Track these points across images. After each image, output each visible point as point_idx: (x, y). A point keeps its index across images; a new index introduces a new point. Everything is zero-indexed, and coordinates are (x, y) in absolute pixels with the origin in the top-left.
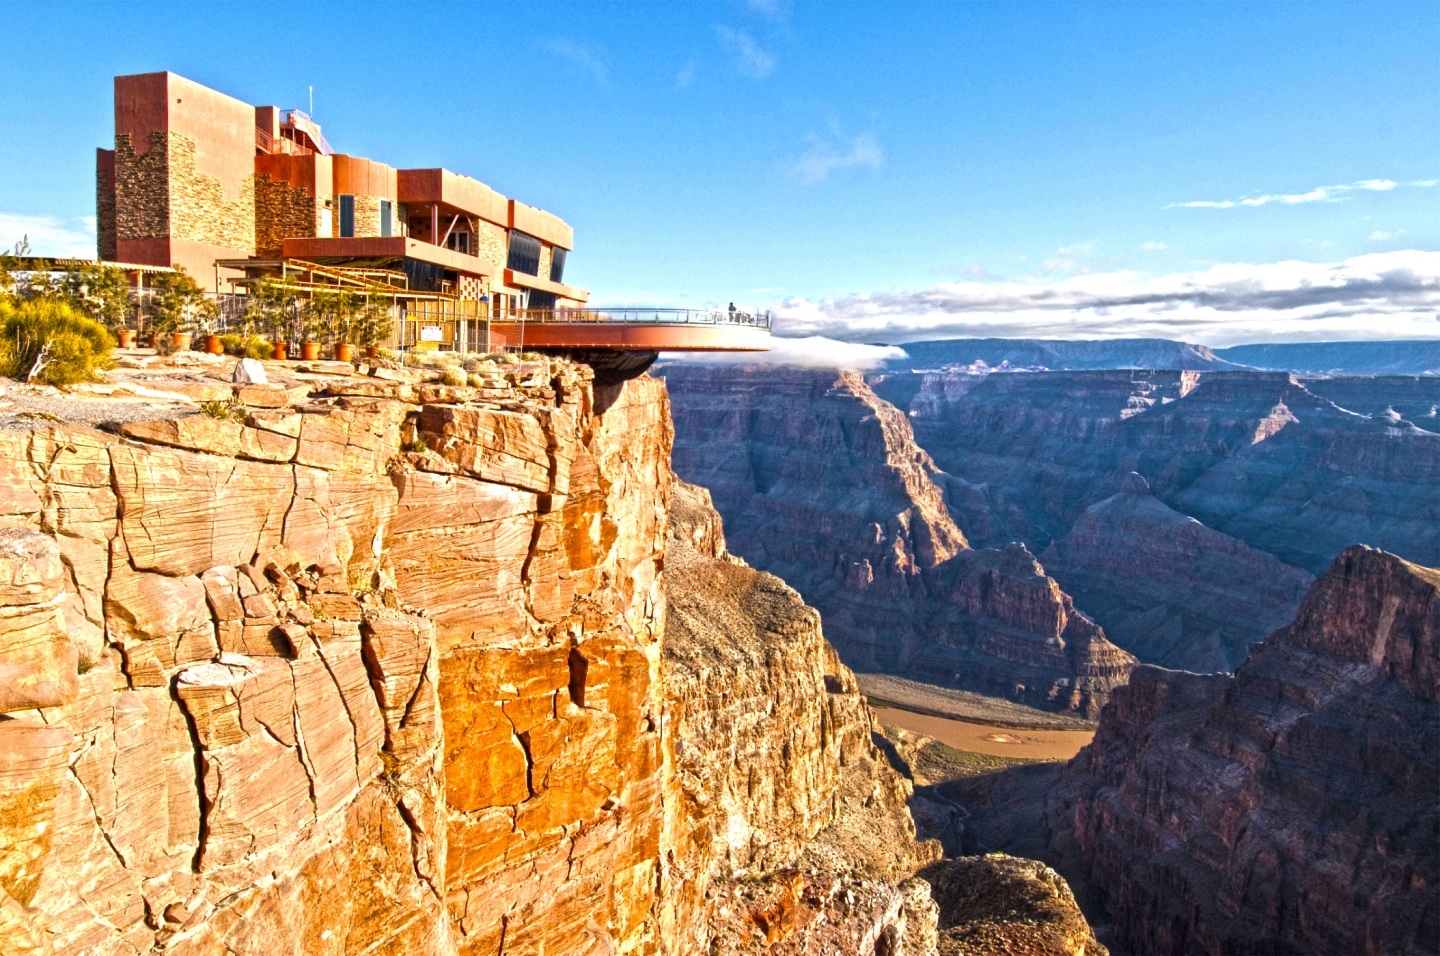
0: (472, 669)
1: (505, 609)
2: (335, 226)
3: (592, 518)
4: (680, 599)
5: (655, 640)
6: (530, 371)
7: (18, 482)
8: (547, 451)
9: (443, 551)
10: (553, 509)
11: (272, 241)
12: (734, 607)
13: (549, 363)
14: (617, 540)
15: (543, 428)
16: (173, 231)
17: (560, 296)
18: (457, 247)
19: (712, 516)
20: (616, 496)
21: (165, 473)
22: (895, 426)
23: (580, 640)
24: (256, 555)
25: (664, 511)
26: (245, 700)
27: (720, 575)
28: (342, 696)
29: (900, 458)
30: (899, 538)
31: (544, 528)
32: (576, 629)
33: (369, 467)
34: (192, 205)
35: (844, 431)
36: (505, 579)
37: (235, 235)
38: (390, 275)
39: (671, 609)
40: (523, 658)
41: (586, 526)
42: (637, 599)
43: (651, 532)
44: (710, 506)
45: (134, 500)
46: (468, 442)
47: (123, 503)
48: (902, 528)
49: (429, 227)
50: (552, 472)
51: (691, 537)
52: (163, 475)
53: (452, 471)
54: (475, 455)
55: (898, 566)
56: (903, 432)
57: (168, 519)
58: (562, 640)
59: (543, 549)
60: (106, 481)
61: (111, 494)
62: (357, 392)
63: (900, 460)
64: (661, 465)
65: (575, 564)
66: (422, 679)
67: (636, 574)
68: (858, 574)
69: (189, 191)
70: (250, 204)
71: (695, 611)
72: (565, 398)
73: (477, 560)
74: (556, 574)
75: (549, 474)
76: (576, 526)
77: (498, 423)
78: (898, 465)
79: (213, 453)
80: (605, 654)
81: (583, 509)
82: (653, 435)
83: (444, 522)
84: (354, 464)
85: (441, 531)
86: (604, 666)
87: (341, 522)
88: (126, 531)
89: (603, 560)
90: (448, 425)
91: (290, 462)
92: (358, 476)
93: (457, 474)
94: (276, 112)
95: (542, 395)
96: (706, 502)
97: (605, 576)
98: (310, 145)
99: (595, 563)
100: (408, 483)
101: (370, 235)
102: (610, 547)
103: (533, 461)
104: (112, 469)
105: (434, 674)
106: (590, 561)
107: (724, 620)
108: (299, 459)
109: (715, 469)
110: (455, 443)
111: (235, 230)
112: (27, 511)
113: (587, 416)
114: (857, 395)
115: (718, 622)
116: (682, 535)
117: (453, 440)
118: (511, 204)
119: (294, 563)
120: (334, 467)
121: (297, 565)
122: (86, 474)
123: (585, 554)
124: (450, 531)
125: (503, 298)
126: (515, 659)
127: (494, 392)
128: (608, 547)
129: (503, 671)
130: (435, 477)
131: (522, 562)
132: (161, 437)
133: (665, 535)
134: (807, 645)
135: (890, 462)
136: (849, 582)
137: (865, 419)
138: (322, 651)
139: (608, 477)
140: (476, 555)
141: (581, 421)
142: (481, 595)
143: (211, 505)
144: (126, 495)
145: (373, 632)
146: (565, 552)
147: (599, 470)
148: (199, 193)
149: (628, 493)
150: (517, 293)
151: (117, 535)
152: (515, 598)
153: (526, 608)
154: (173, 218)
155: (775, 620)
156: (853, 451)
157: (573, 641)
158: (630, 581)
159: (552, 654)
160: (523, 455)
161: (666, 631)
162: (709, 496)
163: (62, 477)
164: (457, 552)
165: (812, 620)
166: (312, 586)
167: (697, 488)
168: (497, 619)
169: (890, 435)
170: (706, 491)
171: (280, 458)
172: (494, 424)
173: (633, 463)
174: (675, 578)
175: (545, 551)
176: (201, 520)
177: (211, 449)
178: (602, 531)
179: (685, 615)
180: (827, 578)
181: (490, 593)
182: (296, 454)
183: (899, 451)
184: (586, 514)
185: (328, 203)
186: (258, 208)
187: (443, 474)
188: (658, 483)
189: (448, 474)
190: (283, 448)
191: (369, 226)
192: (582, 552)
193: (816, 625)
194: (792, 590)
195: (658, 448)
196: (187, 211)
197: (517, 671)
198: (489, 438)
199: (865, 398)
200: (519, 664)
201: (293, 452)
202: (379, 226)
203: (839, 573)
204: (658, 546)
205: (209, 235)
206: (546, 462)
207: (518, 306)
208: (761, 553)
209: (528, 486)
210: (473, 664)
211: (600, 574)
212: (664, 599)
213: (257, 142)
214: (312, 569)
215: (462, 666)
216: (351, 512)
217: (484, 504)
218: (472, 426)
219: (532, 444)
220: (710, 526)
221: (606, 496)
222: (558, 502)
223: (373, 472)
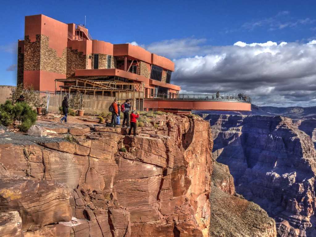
0: (140, 231)
1: (151, 210)
2: (92, 65)
3: (181, 176)
4: (216, 211)
5: (206, 227)
6: (159, 120)
7: (21, 161)
8: (166, 152)
9: (131, 187)
10: (167, 174)
11: (72, 70)
12: (238, 216)
13: (165, 116)
14: (191, 186)
15: (164, 144)
16: (41, 68)
17: (170, 89)
18: (133, 72)
19: (229, 177)
20: (190, 168)
21: (56, 159)
22: (306, 142)
23: (178, 223)
24: (78, 186)
25: (209, 174)
26: (76, 232)
27: (233, 202)
28: (102, 234)
29: (309, 155)
30: (309, 190)
31: (164, 181)
32: (176, 219)
33: (110, 157)
34: (47, 59)
35: (284, 143)
36: (151, 199)
37: (60, 69)
38: (110, 83)
39: (212, 215)
40: (157, 228)
41: (179, 180)
42: (198, 210)
43: (204, 183)
44: (229, 172)
45: (48, 167)
46: (139, 149)
47: (45, 168)
48: (310, 186)
49: (123, 64)
50: (168, 160)
51: (221, 185)
52: (55, 160)
53: (134, 159)
54: (142, 153)
55: (309, 202)
56: (310, 144)
57: (56, 173)
58: (171, 223)
59: (165, 188)
60: (41, 161)
61: (42, 165)
62: (104, 130)
63: (309, 156)
64: (208, 156)
65: (175, 194)
66: (126, 232)
67: (198, 199)
68: (291, 205)
69: (47, 54)
70: (65, 58)
71: (222, 217)
72: (171, 129)
73: (142, 191)
74: (169, 198)
75: (166, 161)
76: (175, 179)
77: (149, 142)
78: (308, 158)
79: (68, 152)
80: (186, 229)
81: (178, 172)
82: (205, 144)
83: (131, 177)
84: (106, 157)
85: (130, 180)
86: (186, 234)
87: (102, 176)
88: (46, 176)
89: (185, 194)
90: (133, 143)
91: (88, 156)
92: (107, 161)
93: (136, 160)
94: (74, 25)
95: (163, 129)
96: (227, 171)
97: (186, 200)
98: (85, 37)
99: (182, 194)
100: (120, 163)
101: (103, 68)
102: (188, 188)
103: (161, 156)
104: (43, 157)
105: (130, 230)
106: (180, 193)
107: (235, 221)
108: (91, 155)
109: (231, 157)
110: (135, 149)
111: (60, 67)
112: (23, 169)
113: (179, 136)
114: (290, 128)
115: (232, 222)
116: (217, 185)
117: (135, 148)
118: (152, 55)
119: (88, 189)
120: (100, 158)
121: (90, 190)
122: (37, 159)
123: (179, 191)
124: (133, 180)
125: (149, 90)
126: (155, 228)
127: (147, 128)
128: (187, 188)
129: (150, 232)
130: (129, 161)
131: (157, 193)
132: (55, 148)
133: (210, 184)
134: (269, 234)
135: (304, 157)
136: (288, 208)
137: (294, 138)
138: (97, 218)
139: (187, 160)
140: (142, 189)
141: (177, 138)
142: (143, 204)
143: (67, 169)
144: (46, 165)
145: (111, 214)
146: (172, 190)
147: (184, 157)
148: (50, 55)
149: (195, 167)
150: (154, 88)
151: (44, 177)
152: (154, 206)
153: (159, 210)
154: (42, 63)
155: (256, 222)
156: (288, 152)
157: (175, 224)
158: (196, 202)
159: (168, 227)
160: (158, 154)
161: (210, 224)
162: (228, 168)
163: (31, 160)
164: (135, 188)
165: (272, 224)
166: (94, 197)
167: (223, 165)
168: (148, 213)
169: (304, 145)
170: (227, 166)
171: (85, 154)
172: (148, 143)
173: (197, 154)
174: (214, 202)
175: (165, 189)
176: (64, 174)
177: (68, 151)
178: (185, 182)
179: (218, 219)
180: (278, 206)
181: (146, 204)
182: (90, 153)
183: (308, 152)
184: (179, 175)
185: (90, 57)
186: (67, 59)
187: (131, 160)
188: (207, 163)
189: (133, 160)
190: (86, 151)
191: (104, 65)
192: (177, 190)
193: (273, 226)
194: (263, 210)
195: (207, 149)
196: (45, 61)
197: (155, 233)
198: (146, 148)
199: (293, 129)
200: (156, 230)
201: (89, 152)
202: (107, 65)
203: (283, 204)
204: (207, 189)
205: (52, 69)
206: (165, 156)
207: (154, 93)
208: (250, 193)
209: (159, 165)
210: (140, 229)
211: (184, 199)
212: (210, 211)
213: (68, 36)
214: (94, 191)
215: (137, 229)
216: (104, 173)
217: (145, 171)
218: (141, 143)
219: (161, 150)
220: (229, 181)
221: (187, 168)
222: (170, 171)
223: (111, 159)
